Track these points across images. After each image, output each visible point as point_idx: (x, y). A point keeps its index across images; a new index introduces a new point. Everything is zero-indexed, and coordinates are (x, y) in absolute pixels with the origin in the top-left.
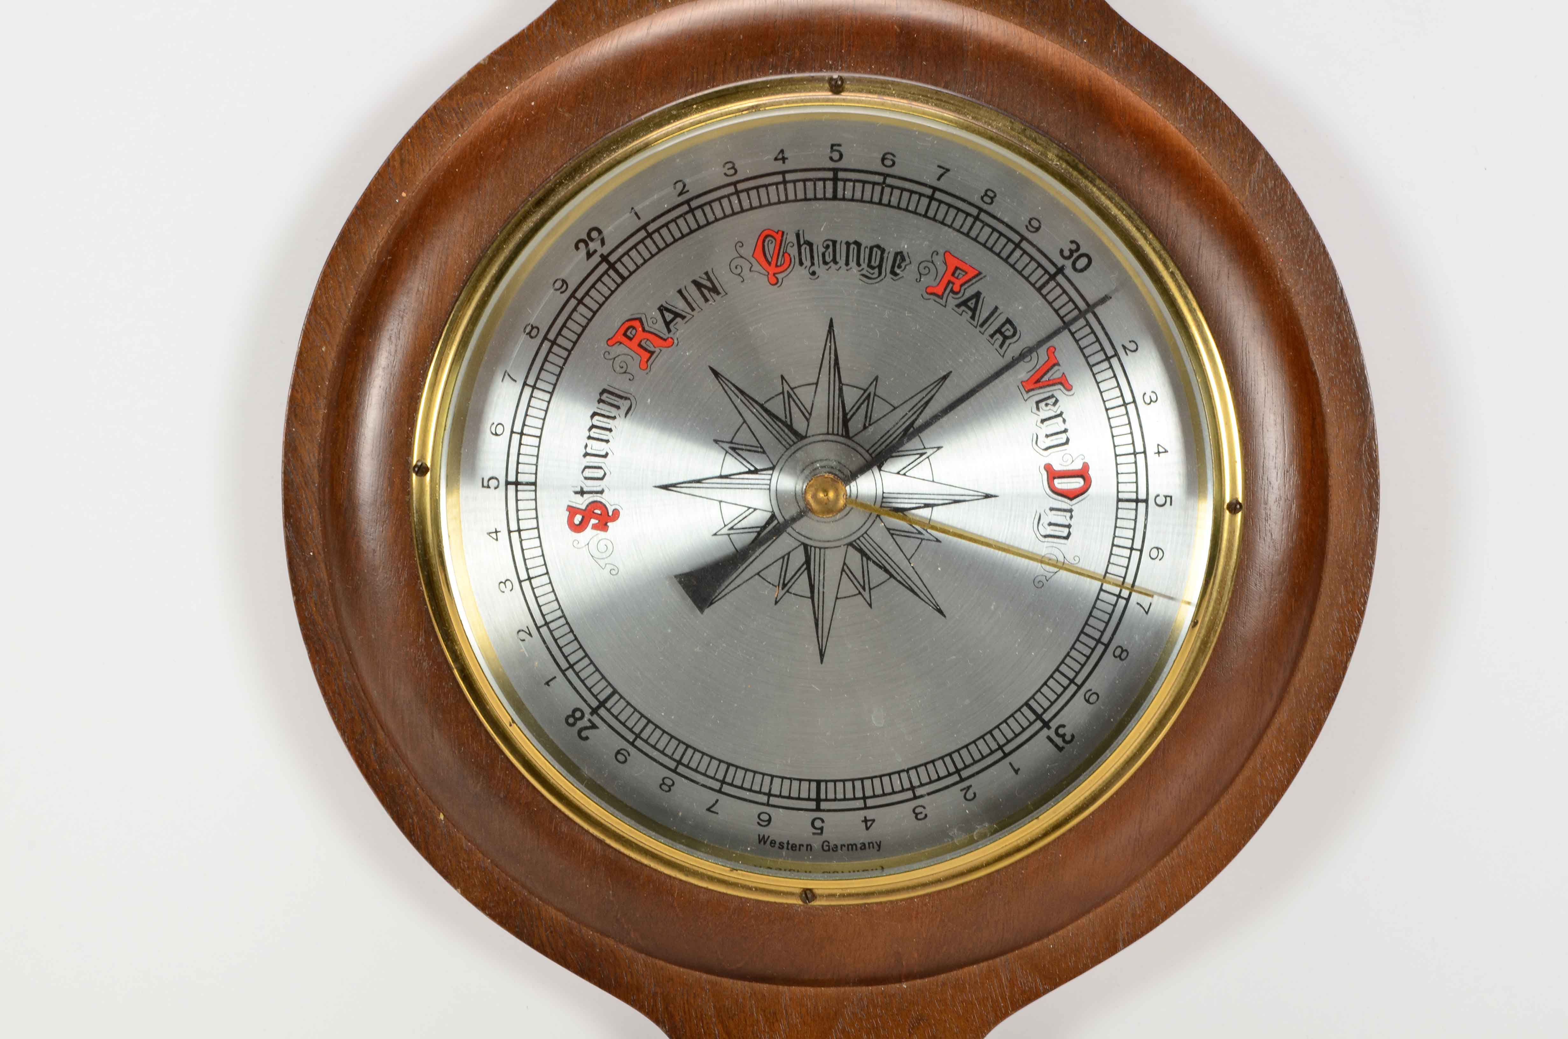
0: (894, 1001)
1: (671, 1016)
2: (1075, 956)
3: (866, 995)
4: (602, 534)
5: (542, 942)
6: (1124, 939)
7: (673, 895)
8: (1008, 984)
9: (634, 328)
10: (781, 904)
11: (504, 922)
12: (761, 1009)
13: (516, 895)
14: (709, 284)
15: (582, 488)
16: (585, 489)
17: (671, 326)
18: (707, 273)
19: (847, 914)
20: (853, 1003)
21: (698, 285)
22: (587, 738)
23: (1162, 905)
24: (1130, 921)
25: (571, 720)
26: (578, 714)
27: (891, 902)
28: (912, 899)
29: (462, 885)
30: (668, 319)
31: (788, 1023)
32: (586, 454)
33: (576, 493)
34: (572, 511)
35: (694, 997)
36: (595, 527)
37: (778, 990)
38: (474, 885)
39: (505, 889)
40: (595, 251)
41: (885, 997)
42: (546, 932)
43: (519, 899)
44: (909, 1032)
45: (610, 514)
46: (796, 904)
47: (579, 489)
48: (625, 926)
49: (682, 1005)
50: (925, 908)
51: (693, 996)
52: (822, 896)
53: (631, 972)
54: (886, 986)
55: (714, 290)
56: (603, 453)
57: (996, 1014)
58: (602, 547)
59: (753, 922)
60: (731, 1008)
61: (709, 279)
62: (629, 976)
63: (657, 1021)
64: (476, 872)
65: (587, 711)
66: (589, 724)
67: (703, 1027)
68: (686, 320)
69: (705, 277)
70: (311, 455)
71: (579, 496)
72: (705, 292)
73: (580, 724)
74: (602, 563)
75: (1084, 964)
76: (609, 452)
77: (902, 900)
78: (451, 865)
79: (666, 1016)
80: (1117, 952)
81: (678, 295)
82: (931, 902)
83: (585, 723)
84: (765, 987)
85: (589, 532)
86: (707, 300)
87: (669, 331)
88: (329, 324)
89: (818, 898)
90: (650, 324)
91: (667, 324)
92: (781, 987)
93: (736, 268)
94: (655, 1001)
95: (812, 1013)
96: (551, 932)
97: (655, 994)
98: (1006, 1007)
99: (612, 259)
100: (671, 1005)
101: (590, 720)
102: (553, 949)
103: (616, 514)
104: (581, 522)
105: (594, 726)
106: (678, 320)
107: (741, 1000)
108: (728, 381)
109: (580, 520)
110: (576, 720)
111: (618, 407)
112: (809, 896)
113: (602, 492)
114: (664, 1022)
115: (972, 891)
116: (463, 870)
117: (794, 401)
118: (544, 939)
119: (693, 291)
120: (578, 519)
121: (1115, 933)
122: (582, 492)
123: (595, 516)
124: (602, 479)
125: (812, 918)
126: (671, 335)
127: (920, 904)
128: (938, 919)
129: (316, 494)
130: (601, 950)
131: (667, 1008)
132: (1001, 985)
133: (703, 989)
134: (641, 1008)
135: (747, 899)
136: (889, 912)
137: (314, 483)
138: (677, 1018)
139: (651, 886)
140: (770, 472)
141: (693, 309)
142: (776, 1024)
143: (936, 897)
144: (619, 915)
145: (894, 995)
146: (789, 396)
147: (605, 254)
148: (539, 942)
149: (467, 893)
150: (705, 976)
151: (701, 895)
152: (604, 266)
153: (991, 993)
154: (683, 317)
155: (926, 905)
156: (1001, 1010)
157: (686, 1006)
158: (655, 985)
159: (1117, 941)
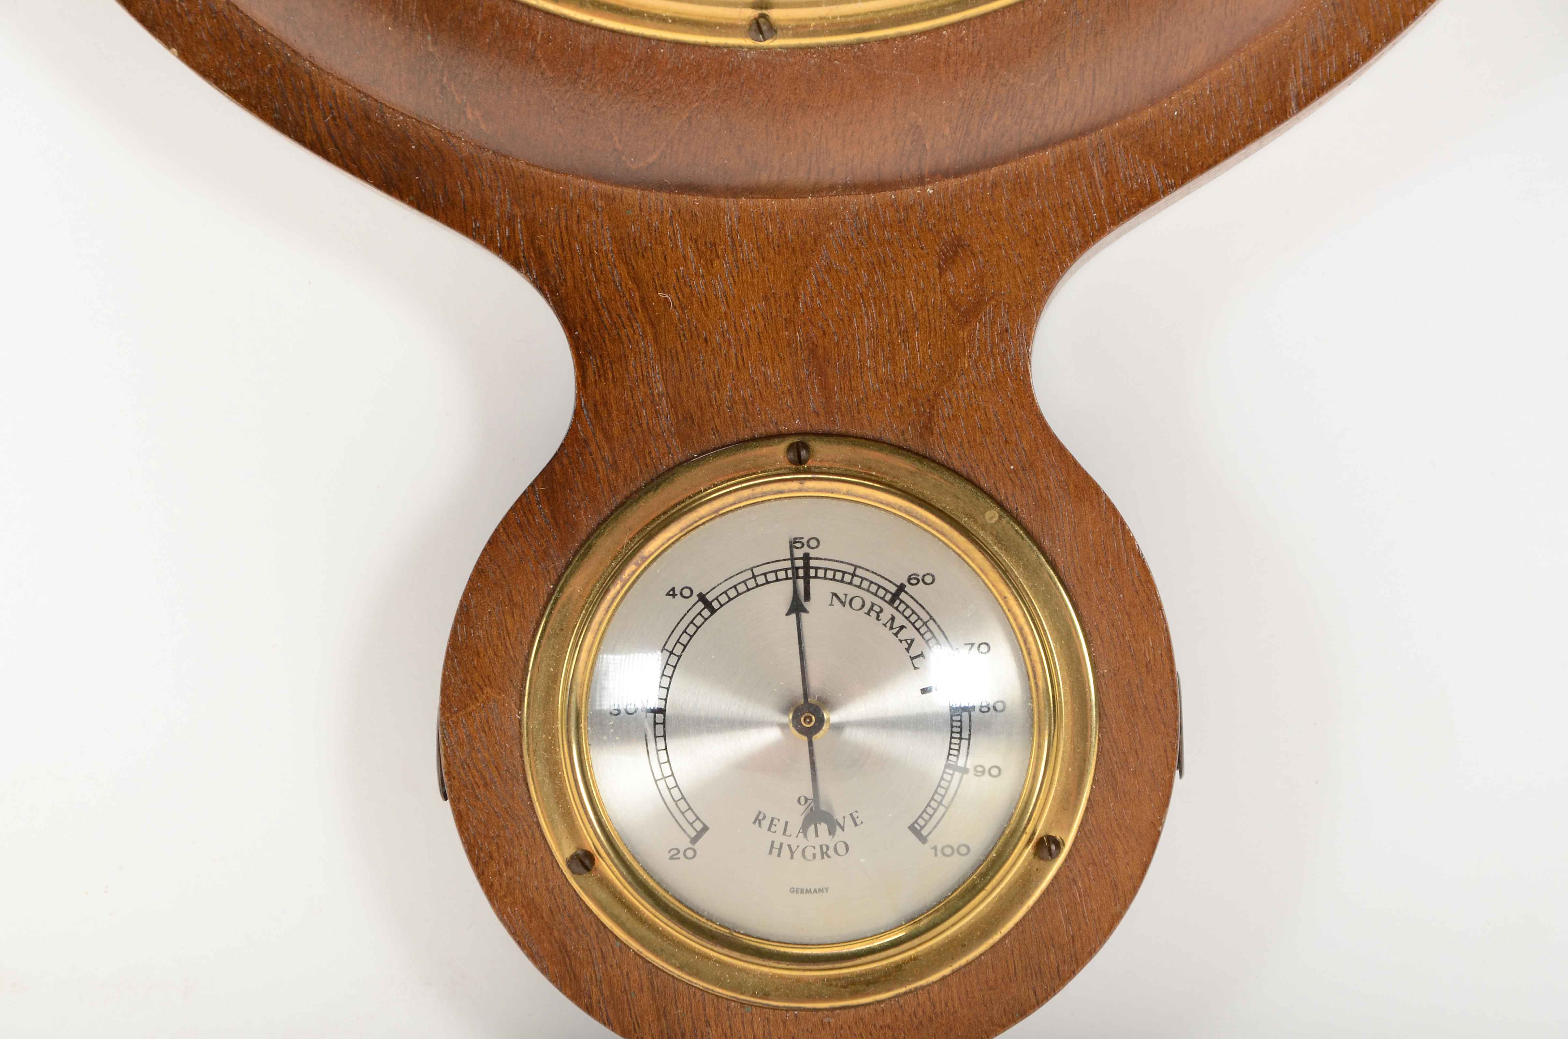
0: (912, 217)
1: (541, 255)
2: (1217, 127)
3: (866, 209)
5: (318, 135)
6: (1298, 95)
7: (534, 39)
8: (1103, 179)
10: (717, 47)
11: (254, 102)
12: (691, 239)
13: (271, 57)
19: (829, 60)
20: (843, 222)
23: (1362, 35)
24: (1310, 63)
27: (904, 37)
28: (938, 29)
29: (180, 40)
31: (736, 261)
35: (578, 222)
37: (718, 206)
38: (200, 42)
39: (252, 46)
41: (897, 211)
42: (325, 118)
43: (278, 63)
44: (939, 266)
46: (741, 47)
48: (457, 98)
49: (558, 236)
50: (960, 47)
51: (575, 218)
52: (784, 29)
53: (470, 183)
54: (898, 192)
57: (1084, 231)
59: (671, 80)
60: (641, 236)
62: (468, 189)
63: (516, 264)
64: (203, 19)
67: (594, 270)
75: (1233, 141)
77: (921, 33)
78: (160, 8)
79: (532, 254)
80: (1287, 119)
82: (971, 35)
84: (697, 200)
89: (779, 32)
92: (722, 201)
94: (513, 231)
95: (776, 242)
96: (334, 119)
97: (511, 220)
98: (1101, 219)
100: (540, 236)
102: (337, 147)
107: (656, 223)
112: (764, 28)
114: (527, 265)
115: (1039, 13)
116: (180, 16)
118: (323, 131)
121: (1283, 86)
125: (769, 70)
127: (952, 38)
128: (984, 64)
130: (419, 146)
131: (533, 243)
132: (1092, 184)
133: (591, 207)
134: (490, 244)
135: (659, 41)
136: (901, 55)
138: (550, 257)
139: (497, 24)
142: (716, 262)
143: (978, 25)
144: (445, 79)
145: (911, 207)
148: (314, 137)
149: (188, 56)
150: (594, 185)
151: (582, 37)
153: (1074, 196)
155: (961, 40)
156: (1091, 223)
157: (565, 237)
158: (512, 204)
159: (1287, 99)
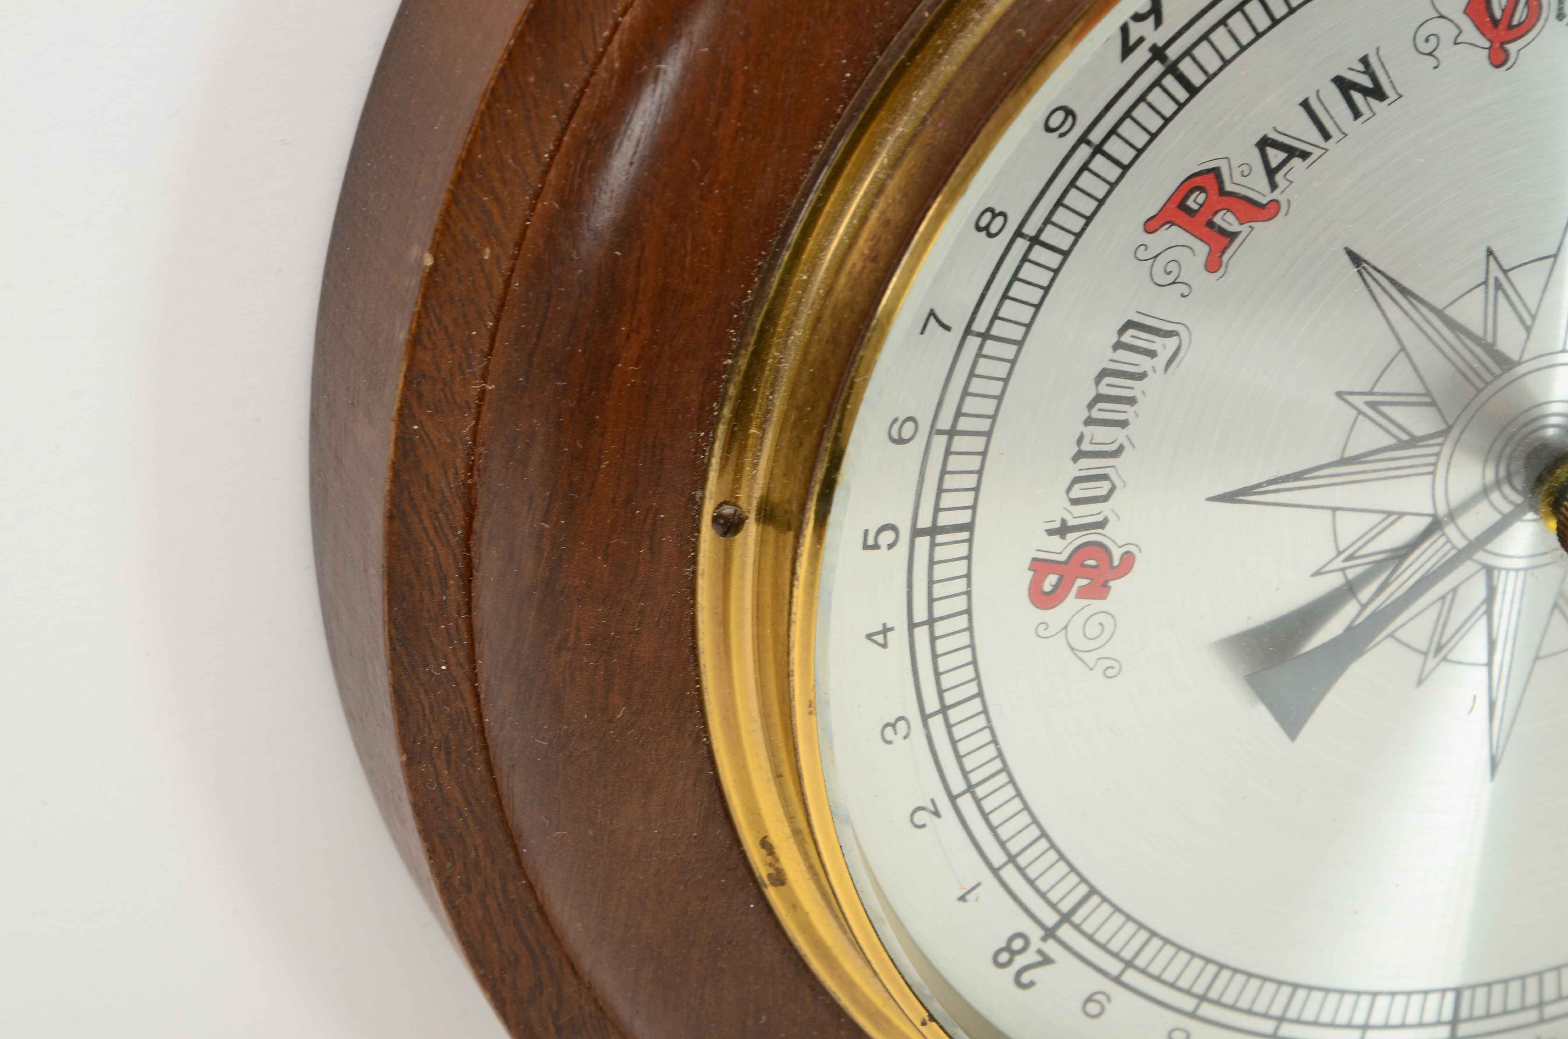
4: (1097, 605)
9: (1202, 189)
14: (1366, 82)
15: (1064, 521)
16: (1071, 522)
17: (1279, 177)
18: (1365, 60)
21: (1344, 85)
22: (1032, 984)
25: (1004, 957)
26: (1018, 944)
30: (1274, 164)
32: (1080, 455)
33: (1051, 532)
34: (1040, 567)
36: (1083, 593)
40: (1141, 40)
45: (1116, 562)
47: (1057, 525)
55: (1377, 93)
56: (1113, 447)
58: (1093, 629)
61: (1368, 70)
65: (1035, 933)
66: (1039, 958)
68: (1310, 160)
69: (1361, 67)
70: (450, 474)
71: (1057, 538)
72: (1357, 97)
73: (1020, 961)
74: (1090, 658)
76: (1126, 443)
81: (1302, 111)
83: (1030, 957)
85: (1071, 603)
86: (1357, 114)
87: (1273, 186)
88: (498, 200)
90: (1237, 178)
91: (1271, 173)
93: (1427, 40)
99: (1173, 53)
101: (1040, 952)
103: (1128, 560)
104: (1056, 587)
105: (1046, 960)
106: (1296, 162)
108: (1379, 271)
109: (1054, 583)
110: (1014, 953)
111: (1152, 354)
113: (1102, 524)
117: (1507, 297)
119: (1334, 97)
120: (1049, 583)
122: (1063, 530)
123: (1085, 572)
124: (1105, 498)
126: (1276, 195)
129: (458, 551)
137: (454, 530)
140: (1439, 440)
141: (1327, 136)
146: (1498, 286)
147: (1160, 44)
152: (1157, 68)
154: (1304, 155)
